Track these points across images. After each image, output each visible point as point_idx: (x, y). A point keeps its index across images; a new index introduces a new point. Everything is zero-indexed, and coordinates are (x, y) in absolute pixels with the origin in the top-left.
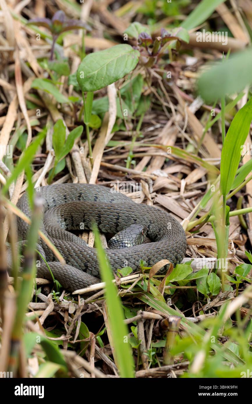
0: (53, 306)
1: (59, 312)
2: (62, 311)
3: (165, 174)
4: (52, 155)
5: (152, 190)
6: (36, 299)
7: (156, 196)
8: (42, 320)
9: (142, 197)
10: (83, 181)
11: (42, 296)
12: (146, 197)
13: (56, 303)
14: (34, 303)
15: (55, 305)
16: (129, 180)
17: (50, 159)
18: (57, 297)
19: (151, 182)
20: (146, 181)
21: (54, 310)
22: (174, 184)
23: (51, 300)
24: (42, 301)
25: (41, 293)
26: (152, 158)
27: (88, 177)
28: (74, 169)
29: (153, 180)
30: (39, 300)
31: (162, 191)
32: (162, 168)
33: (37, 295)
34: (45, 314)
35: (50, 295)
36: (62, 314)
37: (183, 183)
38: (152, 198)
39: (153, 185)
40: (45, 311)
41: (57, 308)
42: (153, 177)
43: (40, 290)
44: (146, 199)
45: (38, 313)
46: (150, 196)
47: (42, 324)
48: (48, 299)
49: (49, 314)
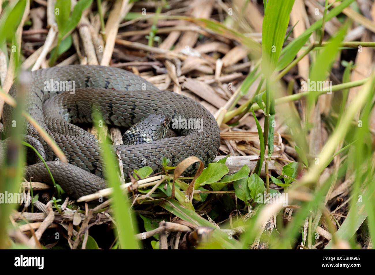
0: (53, 216)
1: (62, 224)
2: (64, 223)
3: (197, 53)
4: (54, 30)
5: (180, 73)
6: (32, 209)
7: (185, 80)
8: (39, 234)
9: (168, 81)
10: (93, 62)
11: (40, 205)
12: (172, 81)
13: (57, 213)
14: (30, 214)
15: (56, 216)
16: (152, 60)
17: (51, 35)
18: (59, 205)
19: (179, 63)
20: (173, 62)
21: (54, 222)
22: (207, 65)
23: (51, 209)
24: (40, 211)
25: (38, 201)
26: (182, 34)
27: (100, 57)
28: (82, 48)
29: (182, 61)
30: (36, 210)
31: (193, 74)
32: (195, 47)
33: (33, 203)
34: (43, 227)
35: (49, 203)
36: (65, 226)
37: (219, 64)
38: (180, 83)
39: (181, 66)
40: (43, 223)
41: (58, 219)
42: (182, 57)
43: (37, 197)
44: (172, 84)
45: (34, 226)
46: (177, 81)
47: (39, 238)
48: (48, 208)
49: (49, 226)
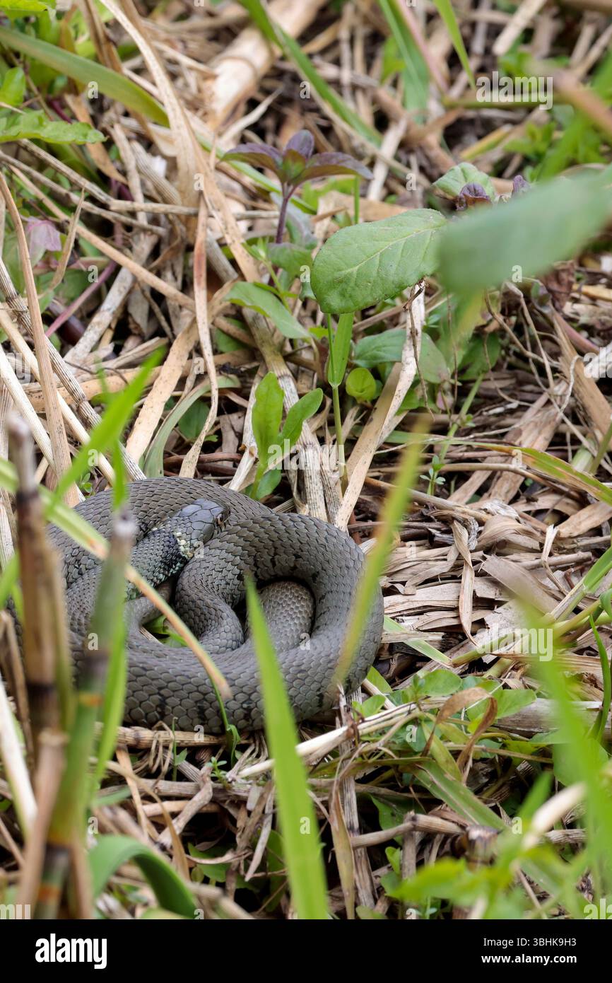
0: (209, 793)
1: (226, 807)
2: (232, 802)
3: (513, 511)
4: (251, 454)
5: (474, 545)
6: (175, 775)
7: (484, 559)
8: (179, 825)
9: (452, 557)
10: (320, 513)
11: (189, 769)
12: (460, 557)
13: (220, 786)
14: (169, 783)
15: (215, 790)
16: (429, 520)
17: (246, 463)
18: (223, 772)
19: (476, 526)
20: (465, 524)
21: (213, 801)
22: (528, 533)
23: (208, 779)
24: (188, 780)
25: (187, 763)
26: (494, 475)
27: (331, 509)
28: (301, 489)
29: (481, 523)
30: (182, 777)
31: (498, 547)
32: (513, 501)
33: (176, 764)
34: (189, 810)
35: (207, 767)
36: (232, 811)
37: (551, 533)
38: (475, 563)
39: (480, 533)
40: (190, 802)
41: (221, 796)
42: (483, 515)
43: (184, 753)
44: (460, 562)
45: (170, 806)
46: (469, 558)
47: (178, 832)
48: (202, 776)
49: (201, 809)
